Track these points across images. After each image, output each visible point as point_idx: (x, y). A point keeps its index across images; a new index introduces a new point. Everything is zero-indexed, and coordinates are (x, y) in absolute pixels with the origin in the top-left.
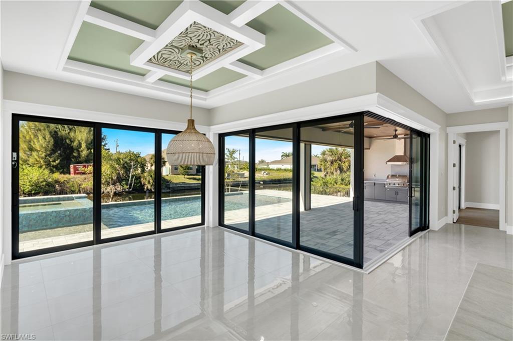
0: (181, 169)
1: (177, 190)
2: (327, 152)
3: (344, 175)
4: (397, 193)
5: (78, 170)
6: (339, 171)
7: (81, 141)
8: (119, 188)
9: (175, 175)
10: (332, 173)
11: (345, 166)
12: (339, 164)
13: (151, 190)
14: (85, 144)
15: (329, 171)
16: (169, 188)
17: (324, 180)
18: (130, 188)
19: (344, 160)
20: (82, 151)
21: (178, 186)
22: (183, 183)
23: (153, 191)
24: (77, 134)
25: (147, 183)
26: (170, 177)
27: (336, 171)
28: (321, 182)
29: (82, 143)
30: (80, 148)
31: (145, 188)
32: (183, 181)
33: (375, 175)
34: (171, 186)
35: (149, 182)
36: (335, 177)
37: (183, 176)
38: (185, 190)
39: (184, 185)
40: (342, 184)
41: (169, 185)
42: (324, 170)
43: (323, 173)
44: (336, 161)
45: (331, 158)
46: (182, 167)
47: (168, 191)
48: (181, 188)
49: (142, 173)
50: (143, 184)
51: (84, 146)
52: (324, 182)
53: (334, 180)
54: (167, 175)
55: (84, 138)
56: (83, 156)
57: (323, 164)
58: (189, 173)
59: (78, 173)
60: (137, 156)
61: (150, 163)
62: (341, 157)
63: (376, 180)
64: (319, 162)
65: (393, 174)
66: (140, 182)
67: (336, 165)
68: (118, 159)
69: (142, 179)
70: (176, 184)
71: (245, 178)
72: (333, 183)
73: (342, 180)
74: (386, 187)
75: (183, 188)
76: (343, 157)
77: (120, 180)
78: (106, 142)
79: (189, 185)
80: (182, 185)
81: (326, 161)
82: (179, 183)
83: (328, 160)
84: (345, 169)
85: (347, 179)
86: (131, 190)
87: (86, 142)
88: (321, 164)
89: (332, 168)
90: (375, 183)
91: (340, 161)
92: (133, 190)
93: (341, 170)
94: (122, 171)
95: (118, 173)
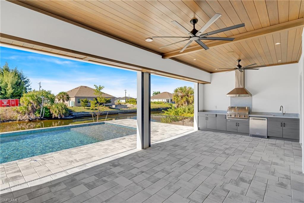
0: (83, 103)
1: (79, 117)
2: (179, 90)
3: (190, 106)
4: (237, 125)
5: (3, 104)
6: (186, 103)
7: (7, 83)
8: (33, 117)
9: (78, 106)
10: (182, 105)
11: (190, 100)
12: (187, 98)
13: (57, 117)
14: (11, 85)
15: (180, 103)
16: (72, 116)
17: (176, 110)
18: (42, 116)
19: (190, 95)
20: (8, 90)
21: (79, 114)
22: (83, 112)
23: (59, 118)
24: (4, 77)
25: (54, 112)
26: (74, 108)
27: (185, 103)
28: (174, 111)
29: (8, 84)
30: (6, 88)
31: (53, 116)
32: (83, 111)
33: (216, 107)
34: (73, 114)
35: (56, 112)
36: (184, 107)
37: (84, 107)
38: (84, 117)
39: (83, 114)
40: (188, 112)
41: (72, 113)
42: (177, 102)
43: (176, 104)
44: (184, 96)
45: (182, 94)
46: (83, 101)
47: (72, 117)
48: (81, 116)
49: (52, 106)
50: (51, 113)
51: (9, 86)
52: (175, 112)
53: (183, 110)
54: (72, 107)
55: (10, 81)
56: (9, 93)
57: (176, 99)
58: (88, 105)
59: (3, 106)
60: (48, 93)
61: (57, 98)
62: (188, 93)
63: (216, 111)
64: (173, 97)
65: (233, 106)
66: (50, 112)
67: (184, 99)
68: (33, 95)
69: (51, 110)
70: (78, 113)
71: (127, 108)
72: (182, 112)
73: (189, 109)
74: (227, 118)
75: (83, 116)
76: (189, 94)
77: (34, 110)
78: (29, 84)
79: (87, 114)
80: (82, 114)
81: (178, 96)
82: (80, 112)
83: (179, 95)
84: (191, 102)
85: (192, 109)
86: (42, 117)
87: (11, 83)
88: (175, 99)
89: (182, 101)
90: (216, 115)
91: (188, 96)
92: (44, 117)
93: (188, 102)
94: (35, 104)
95: (32, 106)
